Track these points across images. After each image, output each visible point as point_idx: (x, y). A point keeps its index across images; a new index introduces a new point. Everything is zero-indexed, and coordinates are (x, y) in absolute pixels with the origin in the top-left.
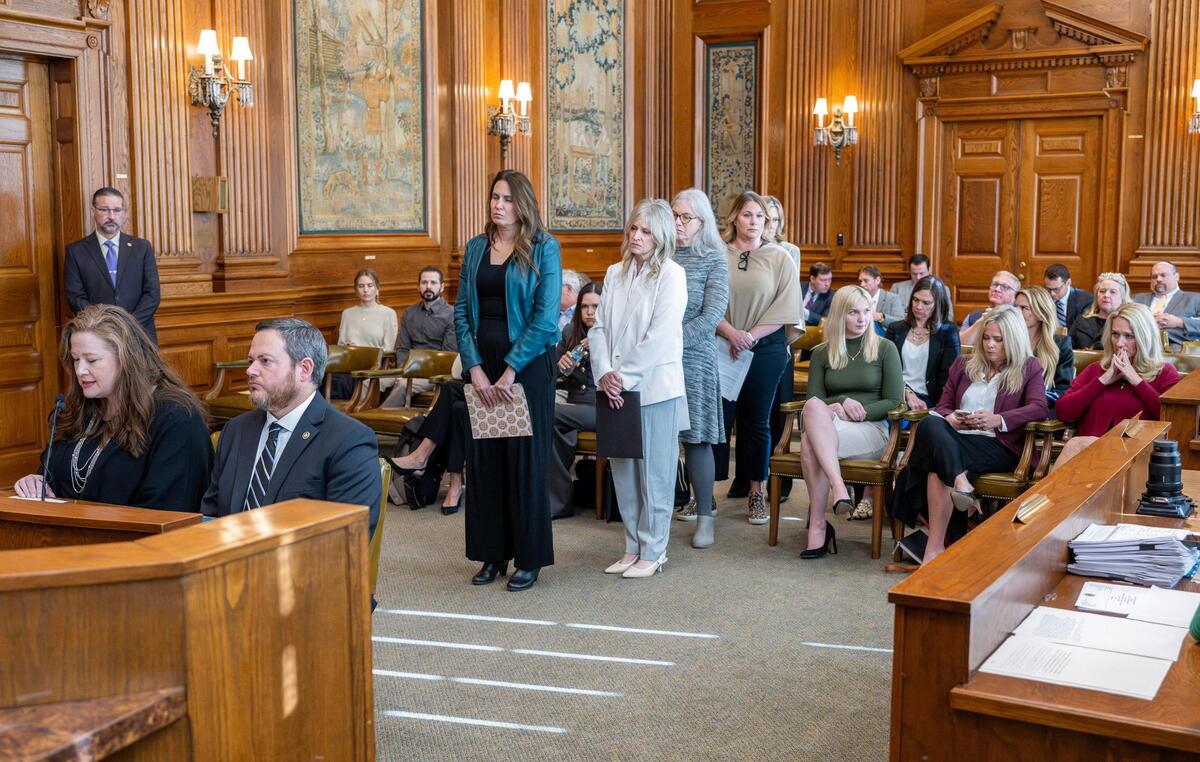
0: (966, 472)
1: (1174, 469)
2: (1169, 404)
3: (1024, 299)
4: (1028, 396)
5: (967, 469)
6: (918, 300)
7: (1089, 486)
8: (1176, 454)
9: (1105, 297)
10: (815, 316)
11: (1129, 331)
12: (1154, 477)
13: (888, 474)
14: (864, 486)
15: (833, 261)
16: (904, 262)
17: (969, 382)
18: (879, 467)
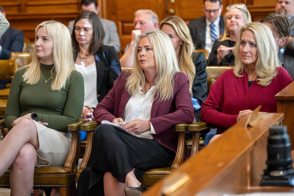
0: (134, 169)
1: (285, 149)
2: (283, 100)
3: (171, 29)
4: (178, 105)
5: (134, 167)
6: (79, 29)
7: (220, 165)
8: (286, 136)
9: (232, 22)
10: (7, 52)
11: (253, 40)
12: (271, 156)
13: (71, 177)
14: (52, 188)
15: (19, 6)
16: (77, 4)
17: (129, 96)
18: (63, 171)
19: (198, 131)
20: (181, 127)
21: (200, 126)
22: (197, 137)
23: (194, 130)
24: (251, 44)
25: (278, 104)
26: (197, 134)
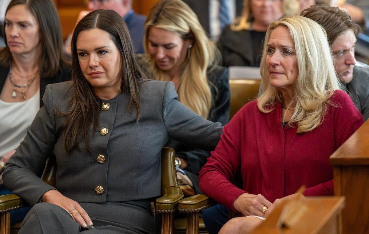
19: (196, 212)
20: (167, 205)
21: (199, 203)
22: (194, 221)
23: (190, 210)
24: (285, 51)
25: (335, 172)
26: (194, 218)
